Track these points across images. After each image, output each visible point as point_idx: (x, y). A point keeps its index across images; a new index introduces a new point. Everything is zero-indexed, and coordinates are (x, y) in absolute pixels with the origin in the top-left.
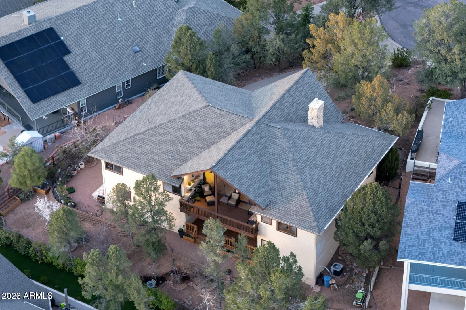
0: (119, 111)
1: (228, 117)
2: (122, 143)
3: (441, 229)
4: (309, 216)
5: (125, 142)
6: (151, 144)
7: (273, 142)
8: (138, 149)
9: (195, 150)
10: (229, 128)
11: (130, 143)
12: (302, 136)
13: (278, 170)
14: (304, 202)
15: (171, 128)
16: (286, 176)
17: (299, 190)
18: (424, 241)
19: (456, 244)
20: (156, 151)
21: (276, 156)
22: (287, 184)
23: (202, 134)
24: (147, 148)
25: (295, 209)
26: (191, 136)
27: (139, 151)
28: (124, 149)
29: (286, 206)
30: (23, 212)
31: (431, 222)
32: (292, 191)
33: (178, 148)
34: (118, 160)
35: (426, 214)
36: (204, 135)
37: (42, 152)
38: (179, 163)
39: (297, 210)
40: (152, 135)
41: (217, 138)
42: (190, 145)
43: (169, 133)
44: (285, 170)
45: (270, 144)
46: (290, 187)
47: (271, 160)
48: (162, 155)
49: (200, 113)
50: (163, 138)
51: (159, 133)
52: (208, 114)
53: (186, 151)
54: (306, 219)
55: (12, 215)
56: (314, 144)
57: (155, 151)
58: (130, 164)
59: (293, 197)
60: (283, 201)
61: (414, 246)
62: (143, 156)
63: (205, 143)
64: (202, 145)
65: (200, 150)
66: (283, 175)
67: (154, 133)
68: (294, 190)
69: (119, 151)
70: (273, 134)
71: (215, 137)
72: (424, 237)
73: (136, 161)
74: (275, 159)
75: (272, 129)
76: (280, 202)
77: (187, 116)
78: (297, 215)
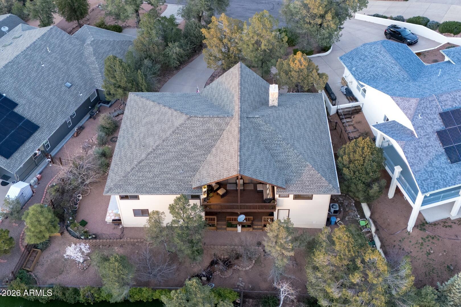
0: (77, 138)
1: (212, 121)
2: (131, 174)
3: (437, 157)
4: (322, 181)
5: (133, 172)
6: (157, 166)
7: (260, 130)
8: (148, 174)
9: (200, 158)
10: (218, 130)
11: (139, 171)
12: (275, 117)
13: (276, 151)
14: (312, 171)
15: (168, 146)
16: (285, 154)
17: (302, 162)
18: (431, 172)
19: (454, 165)
20: (166, 171)
21: (268, 141)
22: (290, 160)
23: (198, 143)
24: (156, 171)
25: (308, 179)
26: (189, 147)
27: (150, 175)
28: (136, 178)
29: (300, 179)
30: (49, 260)
31: (427, 155)
32: (298, 165)
33: (184, 161)
34: (135, 190)
35: (420, 149)
36: (200, 143)
37: (32, 196)
38: (192, 173)
39: (311, 179)
40: (155, 157)
41: (212, 141)
42: (192, 155)
43: (169, 152)
44: (283, 150)
45: (258, 132)
46: (294, 162)
47: (267, 145)
48: (173, 172)
49: (187, 126)
50: (165, 157)
51: (160, 154)
52: (194, 124)
53: (192, 161)
54: (321, 184)
55: (39, 267)
56: (286, 121)
57: (164, 171)
58: (148, 190)
59: (301, 170)
60: (295, 176)
61: (427, 179)
62: (157, 178)
63: (204, 149)
64: (204, 152)
65: (203, 156)
66: (283, 154)
67: (155, 155)
68: (298, 164)
69: (131, 182)
70: (255, 123)
71: (210, 142)
72: (430, 169)
73: (152, 185)
74: (269, 144)
75: (253, 120)
76: (293, 178)
77: (177, 131)
78: (312, 184)
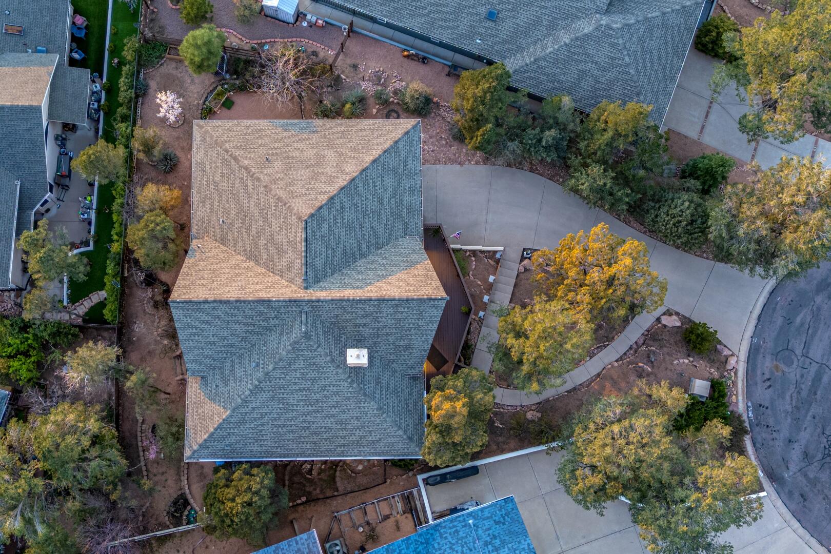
1: (295, 256)
2: (220, 150)
5: (222, 153)
6: (230, 185)
9: (240, 244)
12: (314, 360)
14: (218, 419)
15: (258, 195)
16: (243, 377)
17: (231, 403)
20: (223, 199)
22: (234, 385)
23: (262, 238)
24: (224, 185)
25: (206, 412)
26: (255, 226)
32: (227, 396)
33: (236, 222)
37: (288, 23)
38: (219, 236)
39: (206, 416)
42: (244, 233)
43: (250, 197)
44: (249, 372)
45: (278, 332)
46: (231, 390)
48: (221, 209)
49: (289, 217)
50: (243, 194)
51: (247, 186)
52: (291, 228)
57: (223, 196)
60: (211, 391)
65: (242, 249)
66: (242, 373)
69: (209, 154)
70: (292, 326)
75: (298, 322)
76: (209, 388)
78: (200, 418)
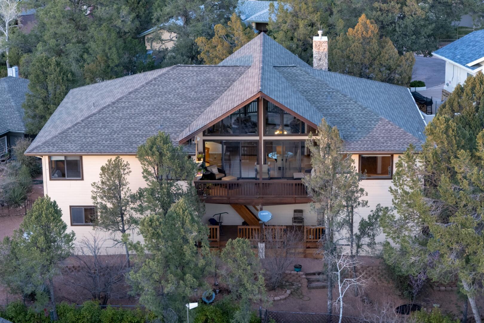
1: (213, 71)
6: (118, 121)
11: (86, 127)
15: (137, 99)
17: (371, 116)
20: (133, 126)
23: (189, 95)
24: (116, 126)
26: (174, 100)
33: (164, 115)
34: (78, 148)
40: (114, 111)
42: (179, 108)
43: (138, 105)
46: (358, 115)
47: (309, 97)
48: (145, 128)
50: (133, 110)
51: (123, 108)
54: (406, 141)
57: (130, 126)
58: (102, 148)
59: (369, 125)
67: (115, 108)
68: (364, 118)
70: (290, 73)
73: (108, 142)
75: (285, 70)
78: (390, 141)
